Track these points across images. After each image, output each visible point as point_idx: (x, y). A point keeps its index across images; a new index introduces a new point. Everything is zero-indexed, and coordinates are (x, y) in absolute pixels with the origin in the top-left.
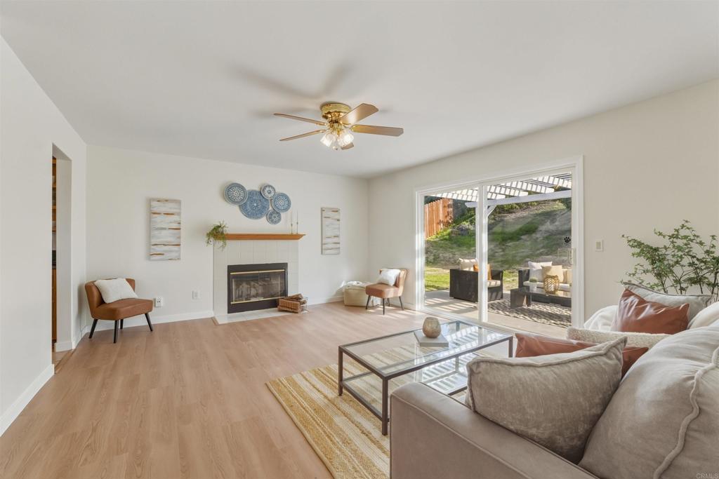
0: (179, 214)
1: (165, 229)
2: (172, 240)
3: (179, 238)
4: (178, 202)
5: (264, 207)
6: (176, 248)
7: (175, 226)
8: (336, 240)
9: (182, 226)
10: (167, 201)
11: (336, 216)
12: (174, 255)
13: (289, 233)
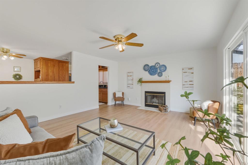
0: (133, 76)
1: (130, 80)
2: (131, 83)
3: (133, 82)
4: (133, 72)
5: (156, 71)
6: (132, 85)
7: (132, 79)
8: (191, 83)
9: (134, 79)
10: (130, 72)
11: (191, 71)
12: (132, 87)
13: (165, 80)
